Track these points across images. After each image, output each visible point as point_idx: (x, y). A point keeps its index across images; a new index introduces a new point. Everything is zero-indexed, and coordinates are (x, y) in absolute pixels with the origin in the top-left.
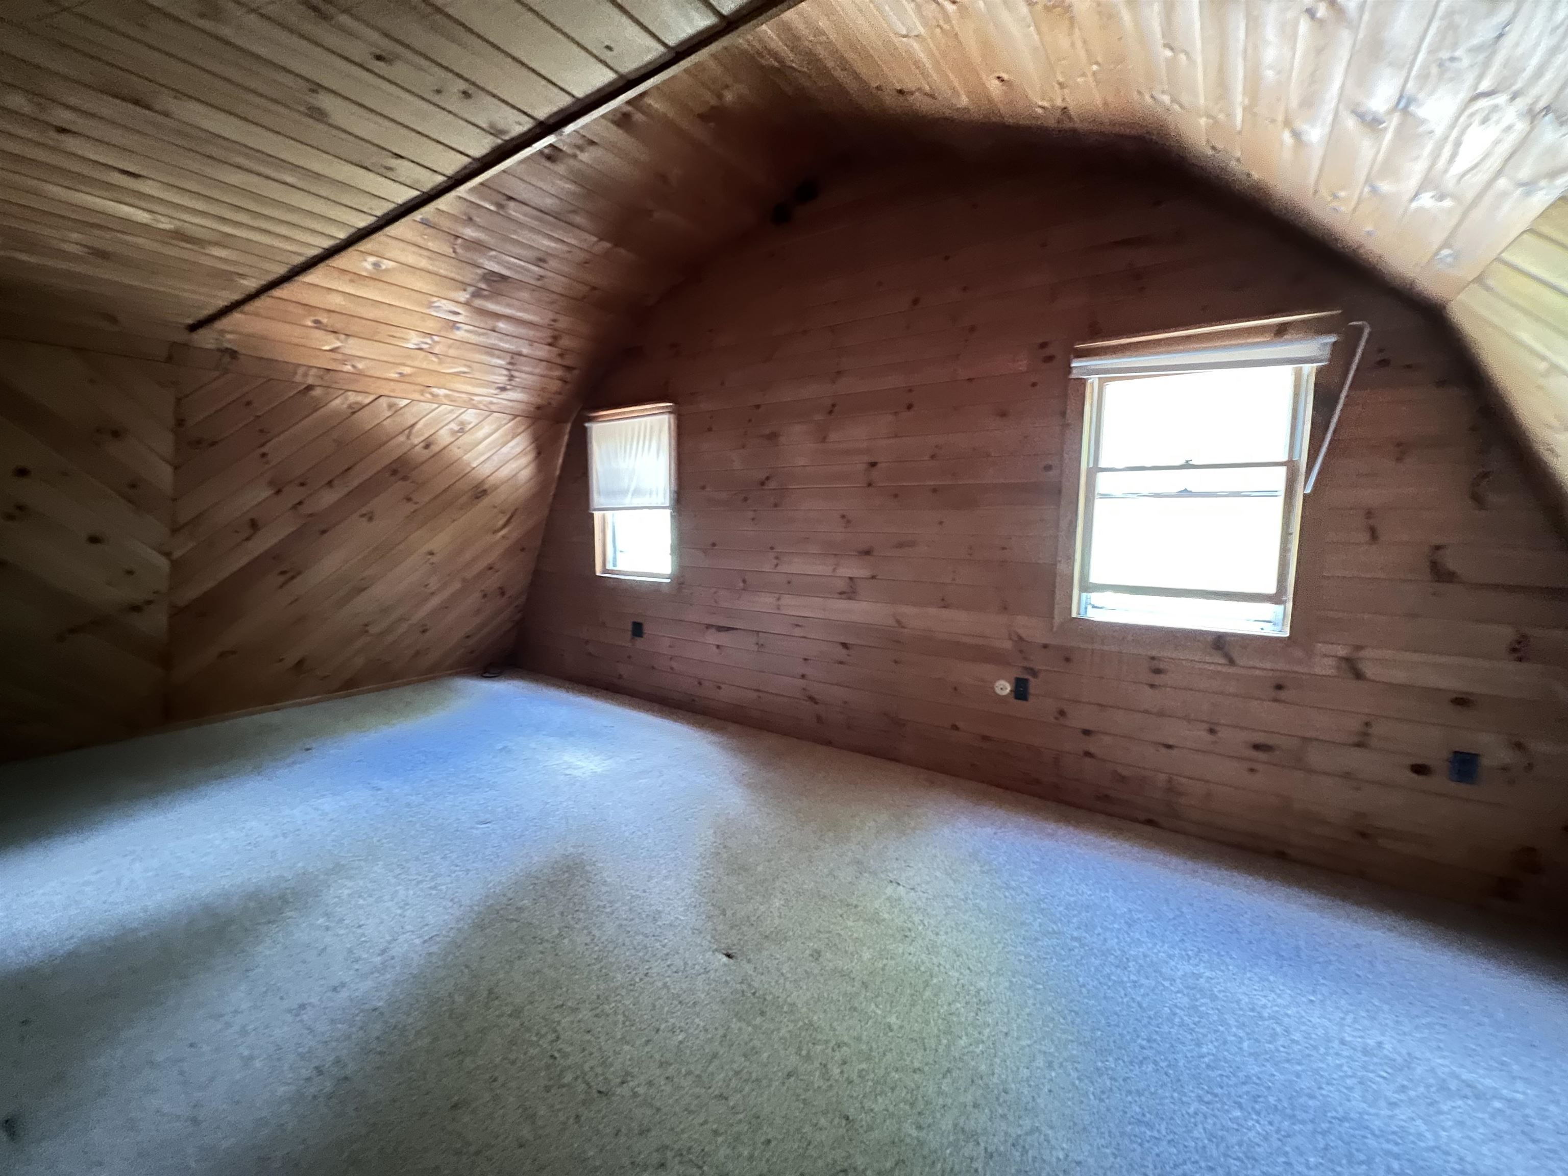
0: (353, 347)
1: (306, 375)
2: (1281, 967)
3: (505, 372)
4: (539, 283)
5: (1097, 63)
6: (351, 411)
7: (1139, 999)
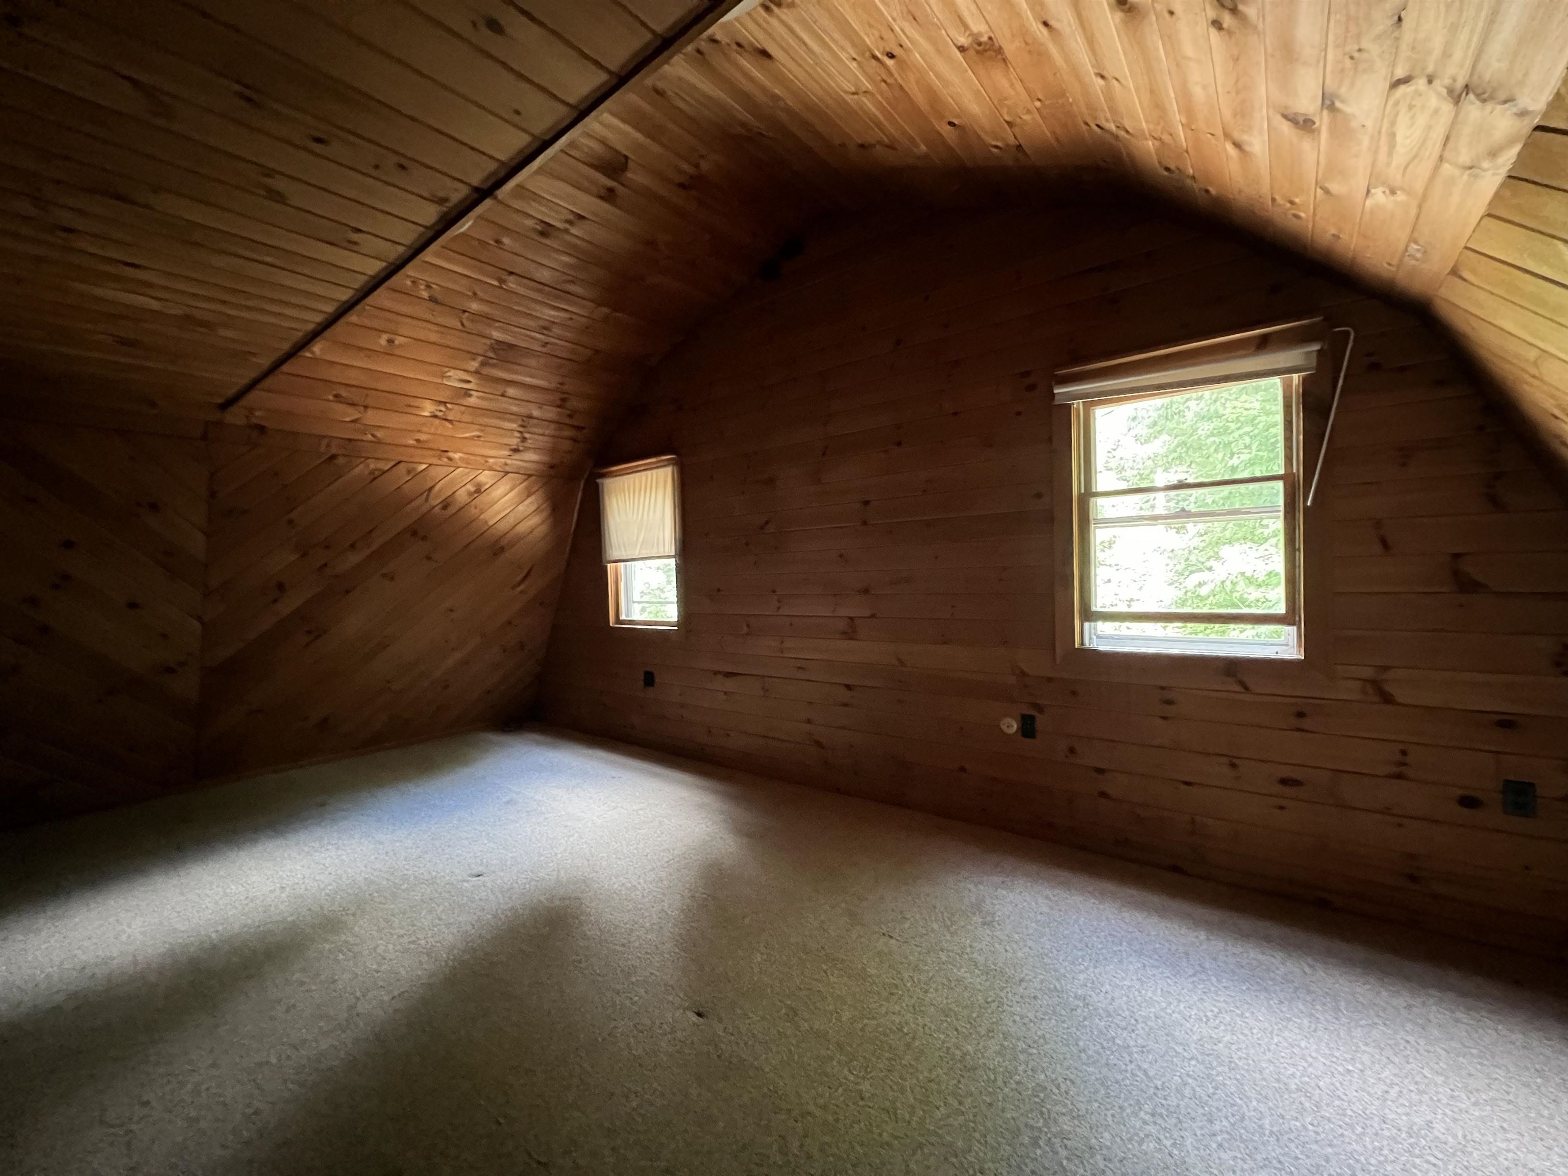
0: (371, 417)
1: (328, 446)
2: (1315, 1031)
3: (518, 435)
4: (544, 350)
5: (1039, 100)
6: (372, 477)
7: (1145, 1066)
